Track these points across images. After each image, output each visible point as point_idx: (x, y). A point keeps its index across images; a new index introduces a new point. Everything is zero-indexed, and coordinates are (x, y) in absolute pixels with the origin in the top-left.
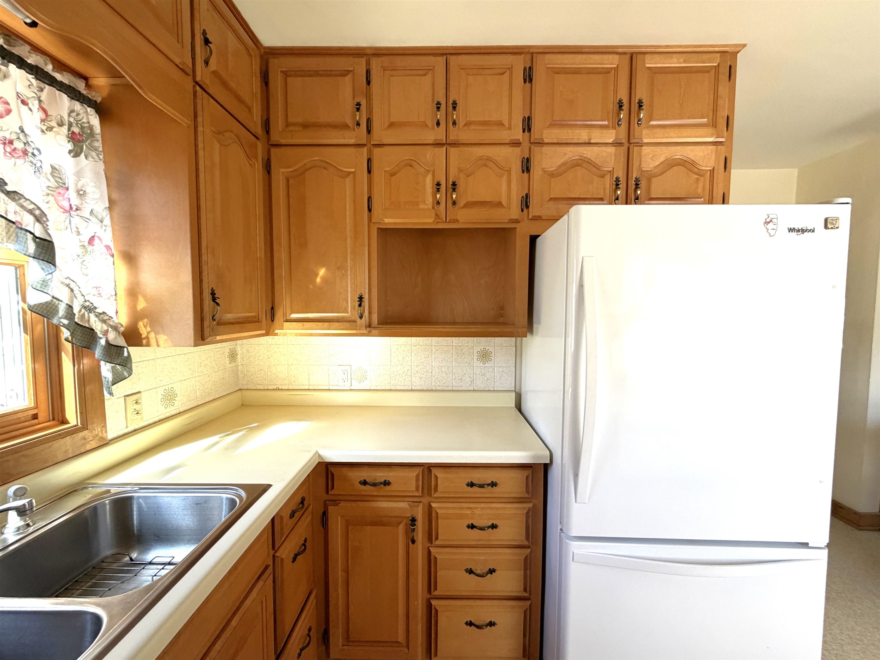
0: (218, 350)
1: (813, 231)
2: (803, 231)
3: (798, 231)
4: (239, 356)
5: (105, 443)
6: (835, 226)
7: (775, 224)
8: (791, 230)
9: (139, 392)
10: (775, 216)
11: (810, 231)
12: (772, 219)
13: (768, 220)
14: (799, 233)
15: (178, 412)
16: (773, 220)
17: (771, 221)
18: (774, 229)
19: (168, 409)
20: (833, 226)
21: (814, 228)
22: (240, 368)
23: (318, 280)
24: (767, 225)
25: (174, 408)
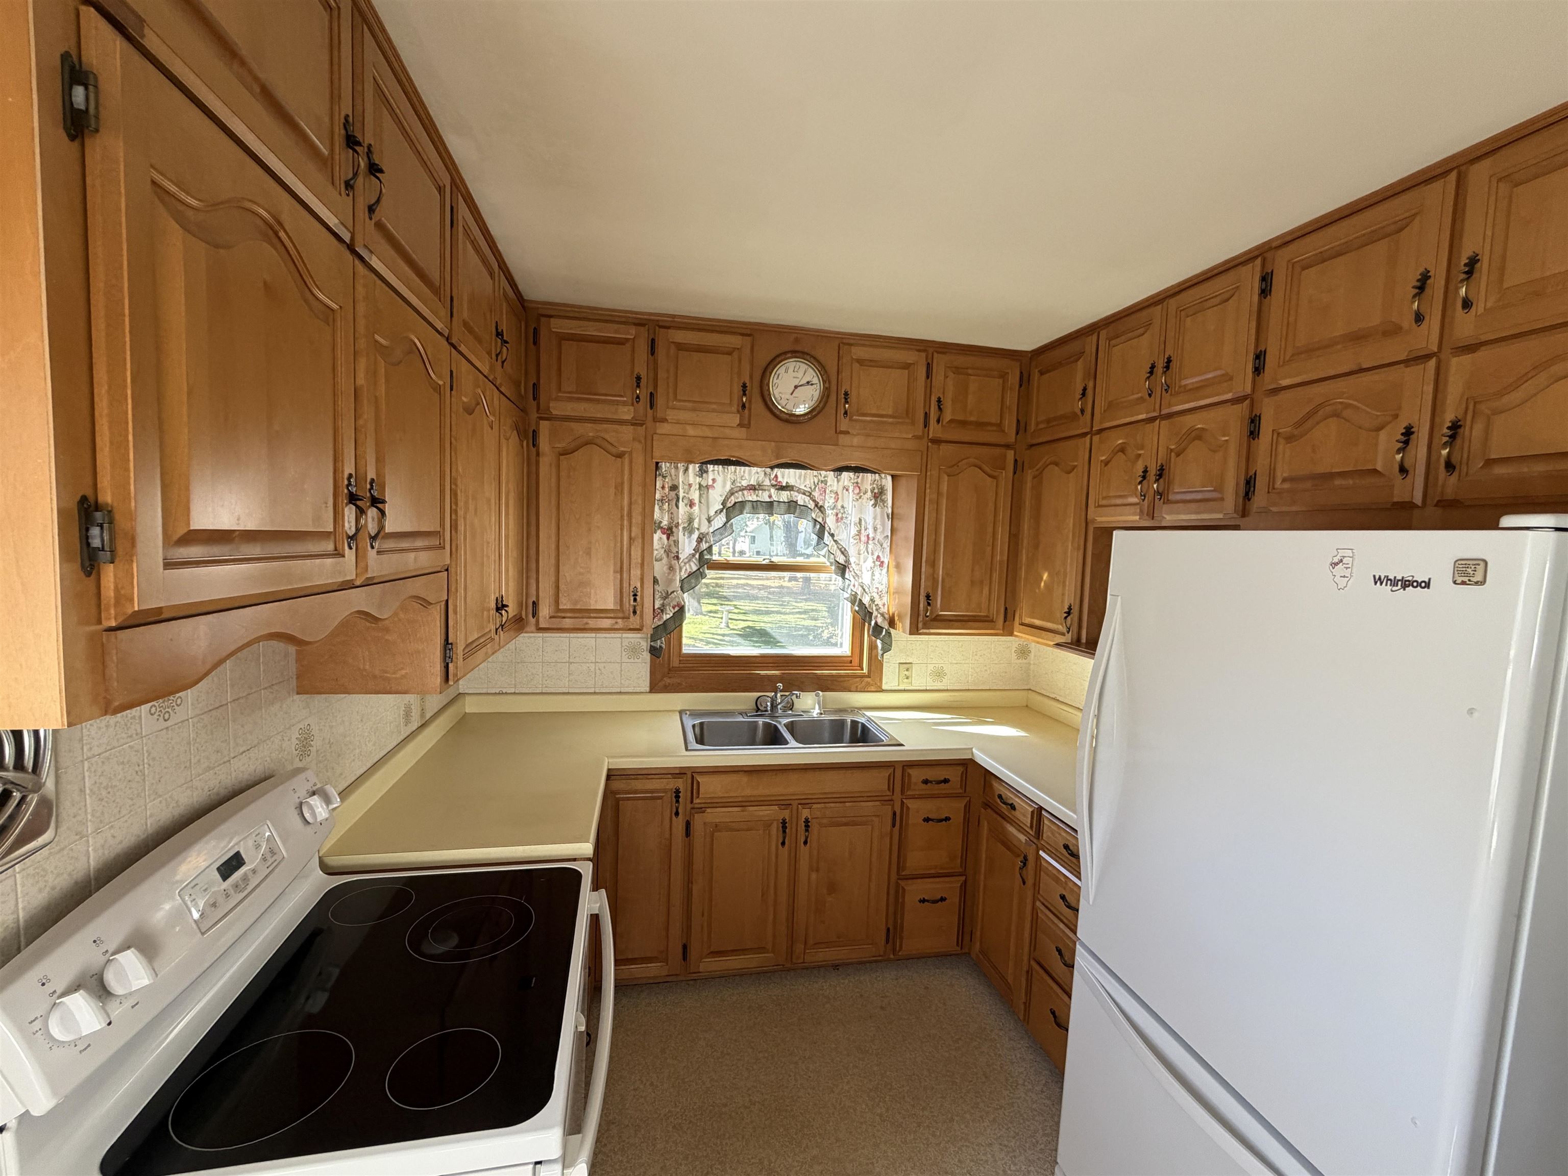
0: (1001, 643)
1: (1427, 585)
2: (1406, 584)
3: (1394, 582)
4: (1032, 655)
5: (880, 690)
6: (1471, 578)
7: (1347, 568)
8: (1378, 580)
9: (911, 663)
10: (1349, 553)
11: (1419, 584)
12: (1344, 557)
13: (1336, 560)
14: (1395, 588)
15: (946, 688)
16: (1345, 561)
17: (1341, 561)
18: (1344, 577)
19: (935, 684)
20: (1466, 579)
21: (1430, 580)
22: (1032, 666)
23: (1042, 584)
24: (1333, 568)
25: (941, 684)
